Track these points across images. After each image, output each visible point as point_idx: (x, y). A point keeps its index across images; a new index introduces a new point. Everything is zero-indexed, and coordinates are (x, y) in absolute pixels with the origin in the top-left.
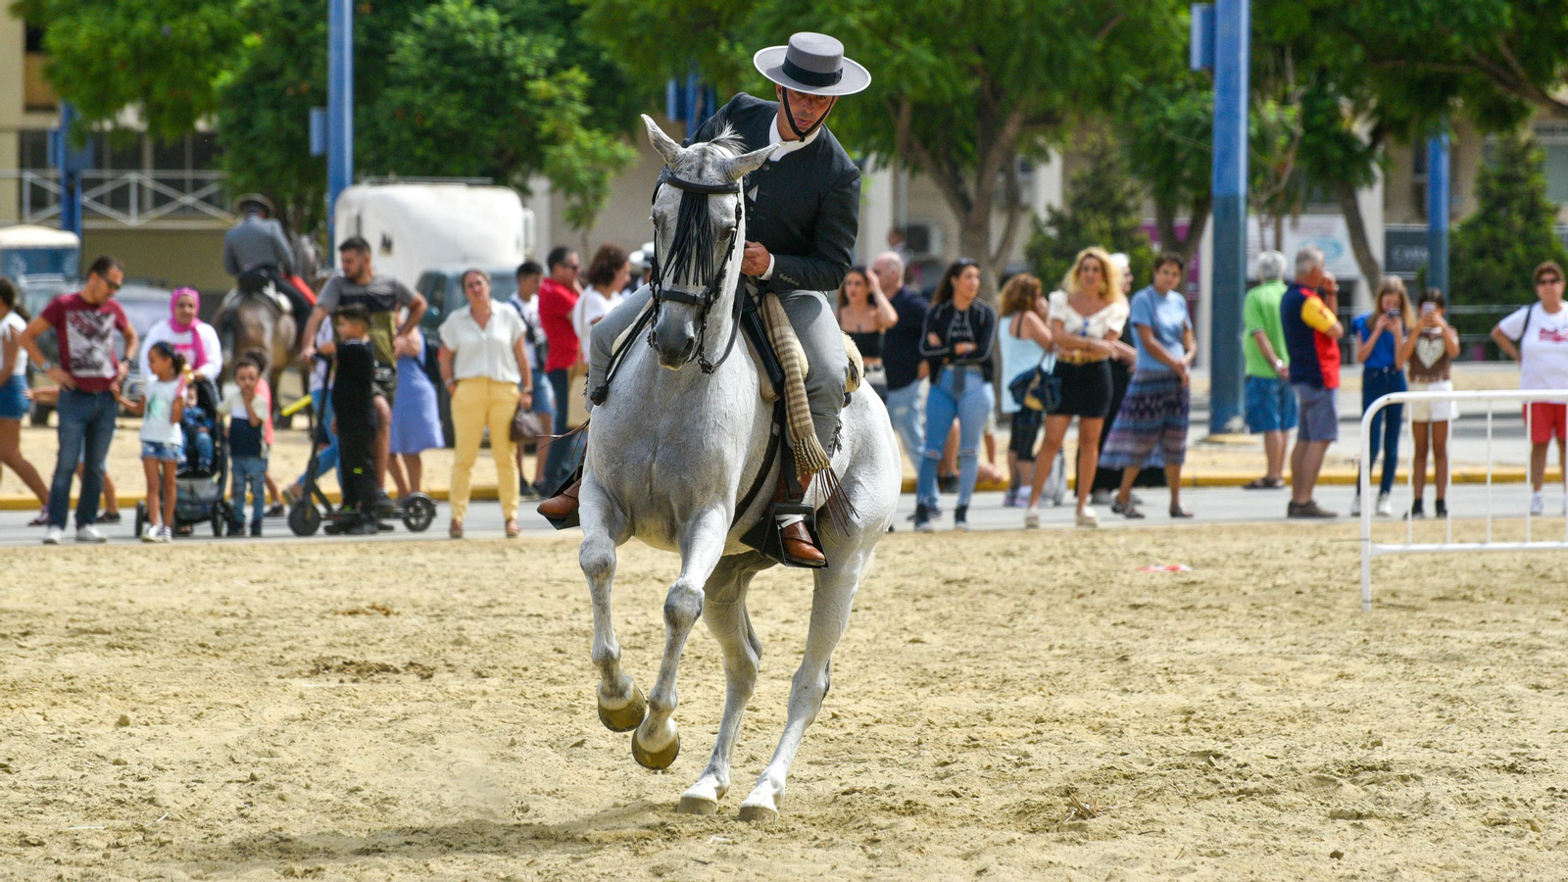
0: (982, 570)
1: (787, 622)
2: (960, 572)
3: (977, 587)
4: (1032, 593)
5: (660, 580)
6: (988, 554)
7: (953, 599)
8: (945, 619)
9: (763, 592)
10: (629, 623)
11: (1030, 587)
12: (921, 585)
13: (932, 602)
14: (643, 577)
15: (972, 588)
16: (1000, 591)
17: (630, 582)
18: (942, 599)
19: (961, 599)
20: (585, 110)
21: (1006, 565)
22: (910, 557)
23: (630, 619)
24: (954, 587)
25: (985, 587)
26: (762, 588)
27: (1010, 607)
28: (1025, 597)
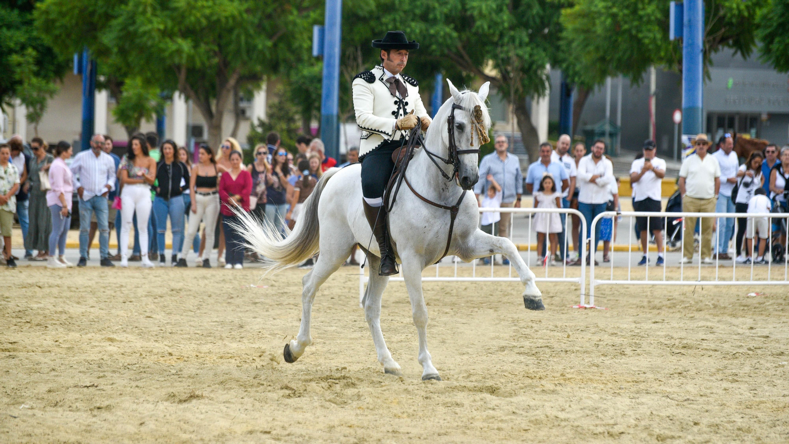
0: (190, 285)
1: (92, 307)
2: (179, 285)
3: (185, 293)
4: (210, 296)
5: (40, 287)
6: (195, 278)
7: (173, 298)
8: (165, 307)
9: (86, 293)
10: (18, 306)
11: (209, 293)
12: (159, 291)
13: (162, 299)
14: (31, 285)
15: (182, 293)
16: (196, 295)
17: (25, 287)
18: (168, 298)
19: (176, 298)
20: (35, 68)
21: (202, 283)
22: (159, 279)
23: (19, 304)
24: (174, 292)
25: (188, 293)
26: (86, 291)
27: (197, 303)
28: (206, 298)
